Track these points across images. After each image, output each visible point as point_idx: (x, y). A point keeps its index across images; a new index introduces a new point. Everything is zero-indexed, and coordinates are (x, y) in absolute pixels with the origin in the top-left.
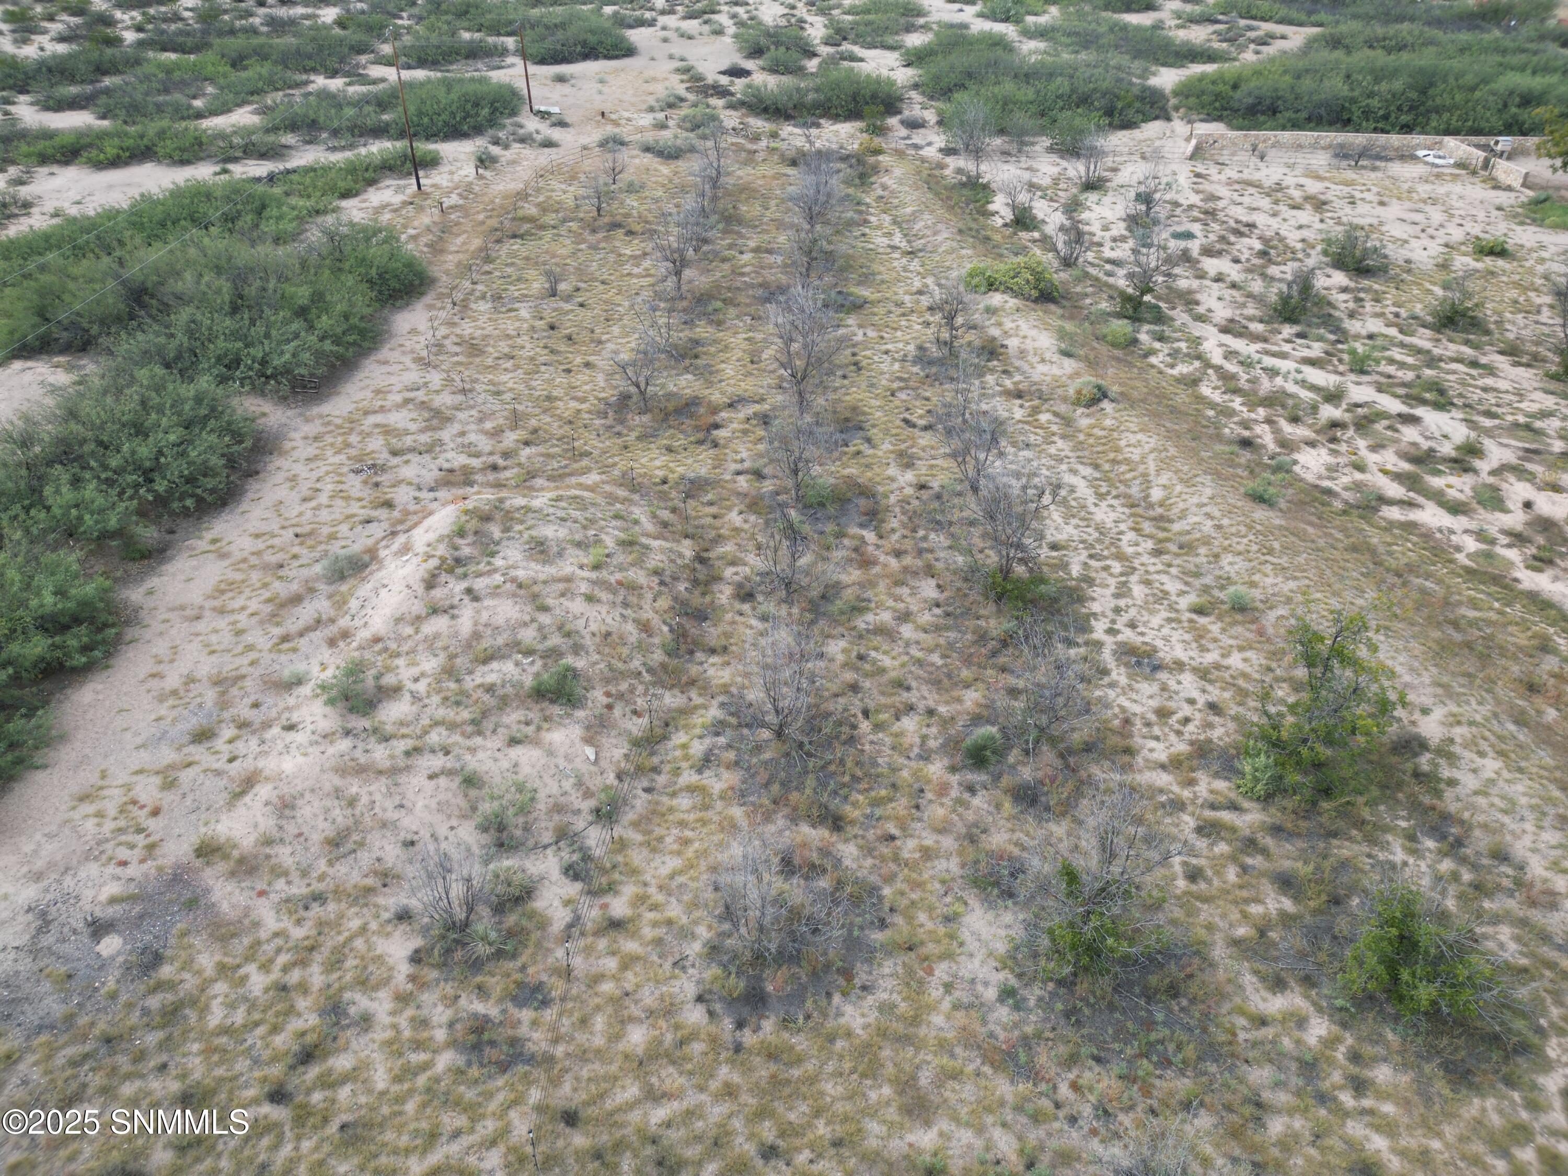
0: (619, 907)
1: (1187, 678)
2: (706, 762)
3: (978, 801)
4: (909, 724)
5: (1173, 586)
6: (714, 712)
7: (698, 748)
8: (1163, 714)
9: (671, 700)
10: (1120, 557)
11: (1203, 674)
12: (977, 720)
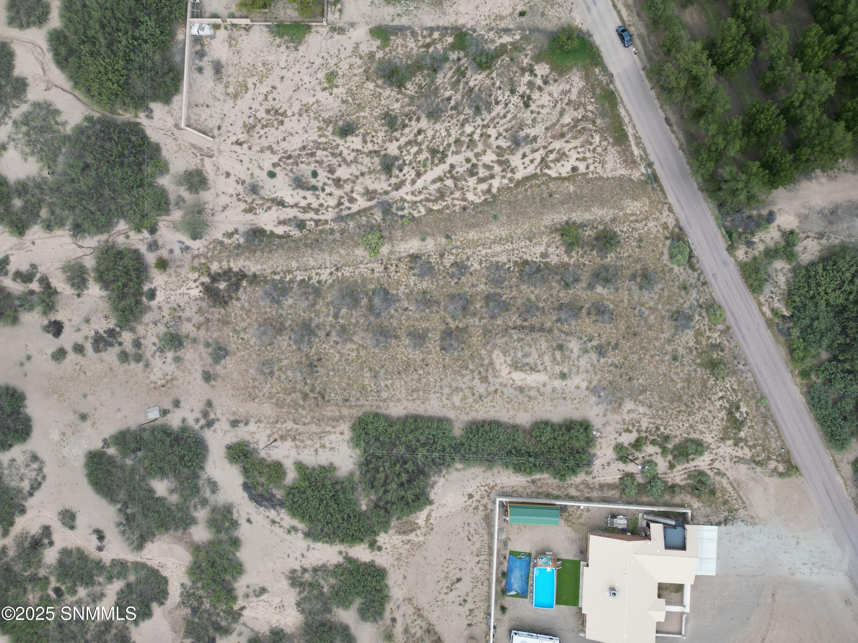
0: (596, 335)
1: (549, 249)
2: (569, 325)
3: (577, 287)
4: (561, 295)
5: (523, 244)
6: (559, 324)
7: (567, 327)
8: (558, 256)
9: (556, 331)
10: (513, 250)
11: (548, 246)
12: (560, 284)
